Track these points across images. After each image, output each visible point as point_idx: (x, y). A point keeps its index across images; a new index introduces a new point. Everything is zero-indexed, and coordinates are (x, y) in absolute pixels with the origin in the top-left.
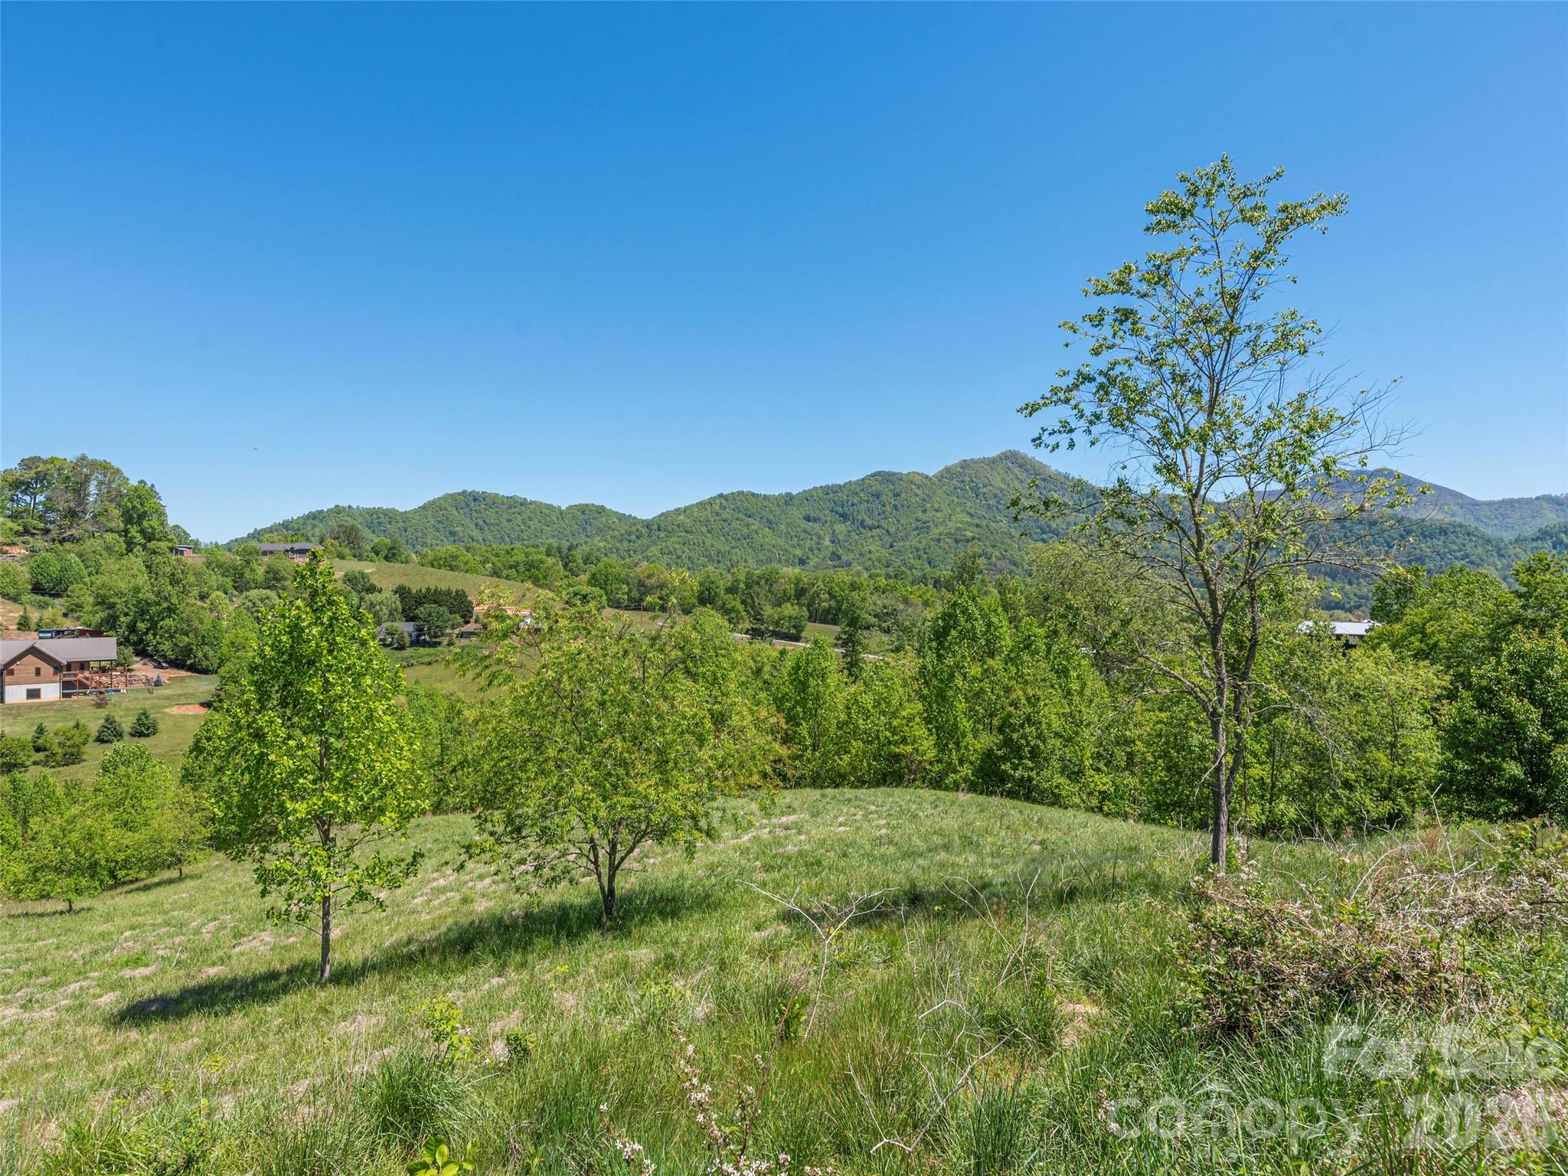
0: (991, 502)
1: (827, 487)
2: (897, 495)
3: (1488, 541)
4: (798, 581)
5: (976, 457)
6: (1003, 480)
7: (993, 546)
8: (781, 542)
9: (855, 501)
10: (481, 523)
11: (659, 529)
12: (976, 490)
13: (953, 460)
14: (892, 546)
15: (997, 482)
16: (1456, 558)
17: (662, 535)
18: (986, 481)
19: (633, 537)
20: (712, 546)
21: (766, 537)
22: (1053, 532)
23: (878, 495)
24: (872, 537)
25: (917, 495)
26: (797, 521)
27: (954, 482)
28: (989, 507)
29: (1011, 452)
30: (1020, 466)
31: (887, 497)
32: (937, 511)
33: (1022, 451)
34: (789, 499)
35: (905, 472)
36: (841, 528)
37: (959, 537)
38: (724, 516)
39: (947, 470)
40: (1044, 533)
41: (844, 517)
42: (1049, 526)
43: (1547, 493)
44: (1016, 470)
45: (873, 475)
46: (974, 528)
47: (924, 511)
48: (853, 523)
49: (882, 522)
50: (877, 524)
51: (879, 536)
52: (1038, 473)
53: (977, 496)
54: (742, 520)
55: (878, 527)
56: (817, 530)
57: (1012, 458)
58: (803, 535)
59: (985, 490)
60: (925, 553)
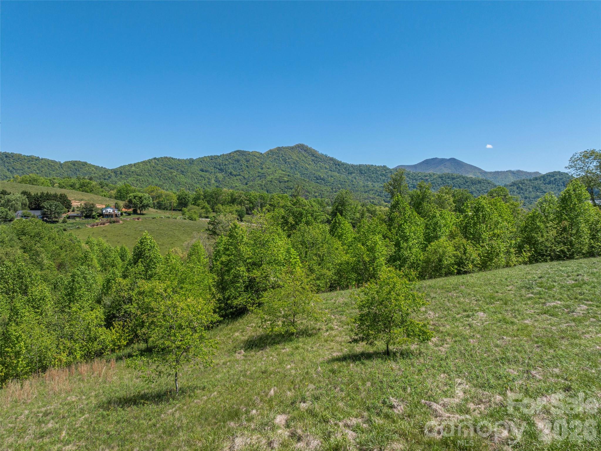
0: (292, 166)
1: (212, 156)
2: (248, 161)
5: (284, 146)
6: (297, 156)
7: (298, 185)
8: (189, 181)
9: (227, 163)
10: (11, 169)
11: (121, 173)
12: (285, 161)
13: (273, 147)
14: (246, 184)
15: (295, 157)
16: (484, 192)
17: (123, 176)
18: (290, 157)
19: (107, 177)
21: (182, 179)
22: (322, 179)
23: (238, 161)
24: (237, 180)
25: (257, 161)
26: (197, 171)
27: (275, 156)
28: (291, 168)
29: (300, 144)
30: (305, 151)
31: (243, 162)
32: (268, 169)
33: (305, 144)
35: (251, 151)
36: (220, 176)
37: (281, 180)
38: (158, 168)
39: (271, 151)
40: (318, 179)
41: (221, 170)
42: (320, 177)
43: (510, 169)
44: (303, 152)
45: (235, 152)
46: (287, 177)
47: (262, 169)
48: (226, 173)
49: (241, 173)
50: (238, 174)
51: (240, 179)
52: (313, 154)
53: (286, 163)
54: (168, 170)
55: (239, 175)
56: (208, 176)
57: (301, 147)
58: (200, 178)
59: (289, 160)
60: (265, 187)
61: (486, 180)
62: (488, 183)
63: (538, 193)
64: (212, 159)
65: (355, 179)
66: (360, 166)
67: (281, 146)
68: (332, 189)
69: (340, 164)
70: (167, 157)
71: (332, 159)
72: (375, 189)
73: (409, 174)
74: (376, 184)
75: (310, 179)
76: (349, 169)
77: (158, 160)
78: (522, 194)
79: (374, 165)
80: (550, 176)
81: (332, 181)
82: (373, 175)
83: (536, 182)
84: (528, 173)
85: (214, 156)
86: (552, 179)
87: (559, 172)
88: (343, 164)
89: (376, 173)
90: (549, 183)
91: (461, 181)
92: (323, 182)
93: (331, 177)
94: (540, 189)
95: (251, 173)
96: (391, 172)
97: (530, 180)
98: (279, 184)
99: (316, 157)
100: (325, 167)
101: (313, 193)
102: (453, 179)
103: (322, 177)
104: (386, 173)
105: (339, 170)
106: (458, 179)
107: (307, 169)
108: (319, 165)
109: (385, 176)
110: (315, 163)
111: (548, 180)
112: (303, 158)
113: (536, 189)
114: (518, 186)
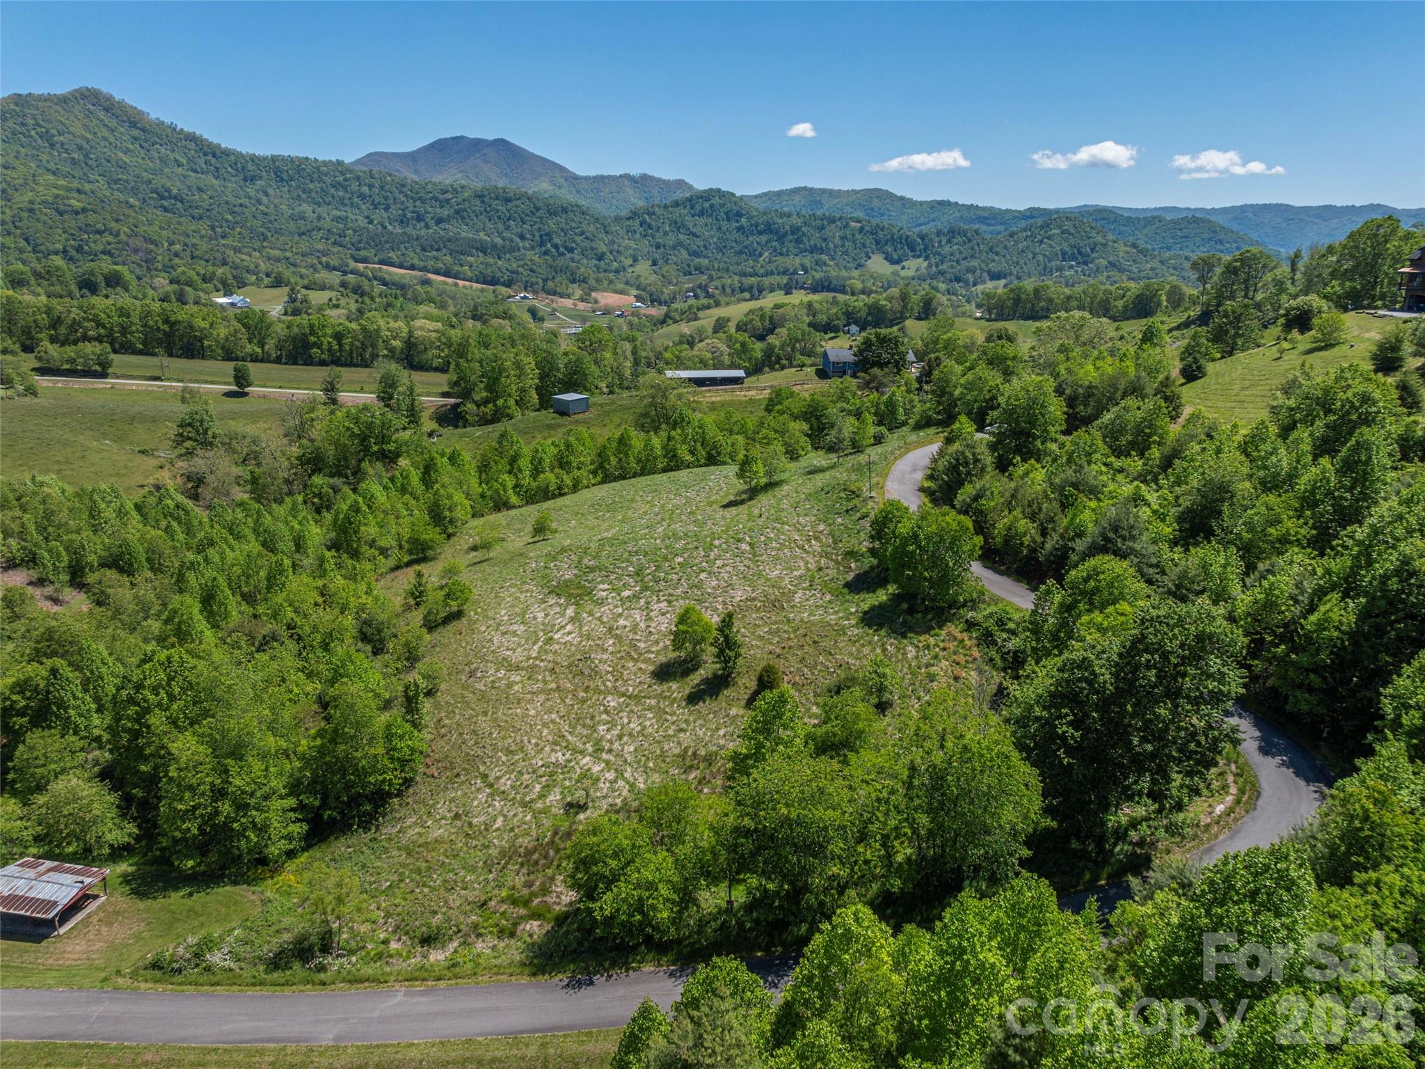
0: (76, 156)
3: (597, 219)
5: (37, 91)
6: (86, 127)
12: (47, 137)
15: (77, 128)
16: (576, 234)
18: (61, 127)
22: (175, 198)
27: (10, 123)
28: (74, 162)
29: (87, 89)
30: (106, 110)
33: (102, 88)
37: (61, 207)
40: (163, 198)
42: (169, 191)
44: (101, 114)
52: (133, 120)
53: (52, 146)
57: (90, 98)
59: (62, 138)
60: (16, 227)
61: (577, 206)
62: (583, 213)
63: (682, 237)
65: (266, 194)
66: (274, 159)
67: (24, 92)
69: (218, 152)
71: (191, 137)
72: (325, 225)
73: (404, 186)
74: (323, 212)
75: (140, 196)
76: (245, 168)
78: (650, 238)
79: (312, 157)
80: (702, 195)
81: (205, 205)
82: (311, 186)
83: (677, 211)
86: (707, 205)
87: (719, 190)
88: (227, 153)
89: (320, 181)
90: (701, 214)
91: (525, 207)
92: (179, 205)
93: (201, 189)
94: (684, 226)
96: (358, 178)
97: (666, 207)
98: (58, 217)
99: (144, 130)
100: (176, 160)
102: (508, 200)
103: (175, 191)
104: (346, 180)
105: (218, 169)
106: (518, 202)
107: (123, 167)
108: (156, 155)
109: (345, 188)
110: (141, 147)
111: (698, 208)
112: (106, 133)
113: (678, 226)
114: (642, 221)
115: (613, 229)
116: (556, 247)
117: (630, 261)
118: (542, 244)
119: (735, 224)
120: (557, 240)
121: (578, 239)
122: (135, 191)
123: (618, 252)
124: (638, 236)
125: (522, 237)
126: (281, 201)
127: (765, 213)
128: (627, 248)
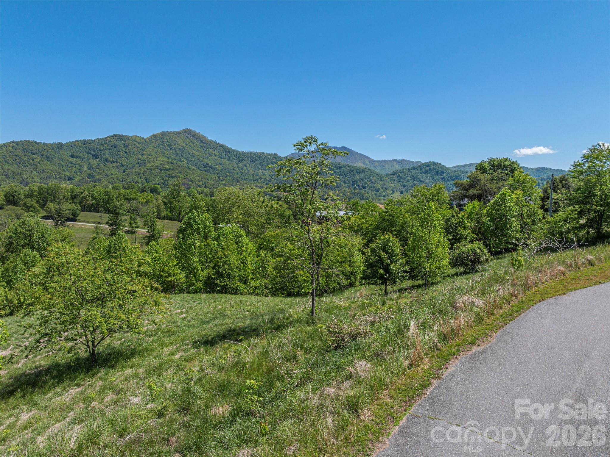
0: (178, 152)
1: (85, 141)
2: (127, 146)
3: (378, 175)
4: (72, 191)
5: (170, 130)
6: (184, 142)
7: (180, 173)
8: (56, 168)
9: (102, 149)
12: (170, 146)
13: (158, 131)
14: (124, 172)
15: (181, 143)
16: (367, 181)
18: (175, 142)
20: (9, 169)
21: (47, 166)
22: (210, 167)
23: (115, 146)
24: (113, 167)
25: (138, 147)
26: (66, 157)
27: (158, 142)
28: (177, 154)
29: (188, 129)
30: (193, 136)
31: (121, 147)
32: (149, 155)
33: (193, 129)
34: (60, 146)
35: (130, 135)
36: (94, 162)
37: (162, 168)
38: (16, 153)
39: (154, 135)
40: (205, 167)
41: (96, 156)
42: (208, 164)
43: (396, 158)
44: (191, 138)
45: (112, 136)
46: (169, 164)
47: (142, 155)
48: (101, 159)
49: (118, 160)
50: (115, 160)
51: (117, 167)
52: (202, 140)
53: (171, 149)
54: (29, 156)
55: (116, 162)
56: (79, 162)
57: (189, 133)
58: (70, 165)
59: (175, 146)
60: (143, 175)
61: (369, 169)
62: (372, 172)
63: (415, 182)
64: (84, 144)
65: (246, 166)
66: (251, 153)
67: (165, 131)
68: (219, 177)
69: (230, 151)
70: (28, 141)
71: (222, 146)
72: (264, 177)
74: (266, 173)
75: (197, 166)
76: (240, 157)
77: (17, 143)
78: (401, 183)
79: (265, 152)
80: (425, 165)
81: (220, 169)
82: (263, 163)
83: (414, 171)
84: (412, 162)
85: (88, 140)
86: (428, 168)
87: (434, 162)
88: (233, 151)
90: (425, 172)
91: (347, 170)
92: (211, 169)
93: (220, 164)
94: (417, 177)
95: (130, 159)
97: (409, 170)
98: (159, 172)
99: (205, 143)
100: (215, 154)
101: (197, 182)
102: (340, 168)
103: (210, 164)
104: (277, 161)
105: (229, 157)
106: (344, 168)
107: (194, 156)
108: (208, 152)
110: (203, 149)
111: (424, 170)
112: (191, 144)
113: (414, 178)
114: (398, 176)
115: (385, 179)
116: (358, 186)
117: (391, 192)
118: (353, 185)
119: (440, 177)
120: (359, 183)
121: (368, 183)
122: (196, 165)
123: (386, 188)
124: (395, 182)
125: (345, 182)
126: (251, 168)
127: (455, 172)
128: (390, 187)
